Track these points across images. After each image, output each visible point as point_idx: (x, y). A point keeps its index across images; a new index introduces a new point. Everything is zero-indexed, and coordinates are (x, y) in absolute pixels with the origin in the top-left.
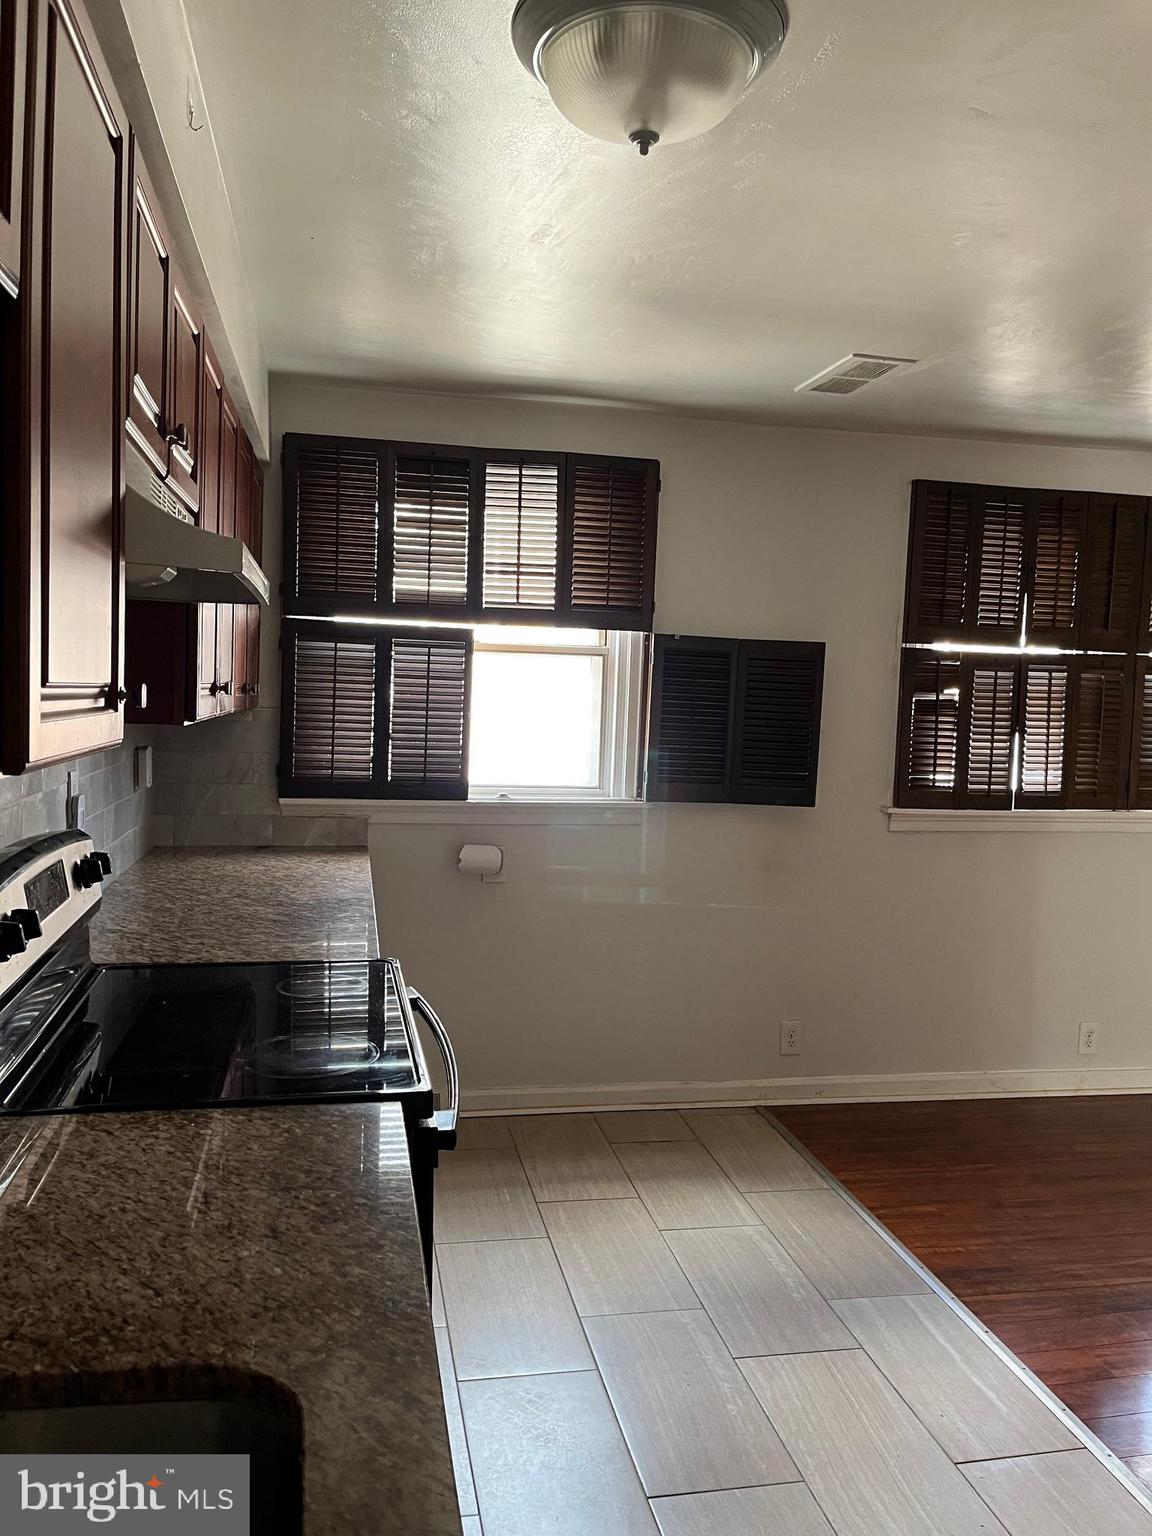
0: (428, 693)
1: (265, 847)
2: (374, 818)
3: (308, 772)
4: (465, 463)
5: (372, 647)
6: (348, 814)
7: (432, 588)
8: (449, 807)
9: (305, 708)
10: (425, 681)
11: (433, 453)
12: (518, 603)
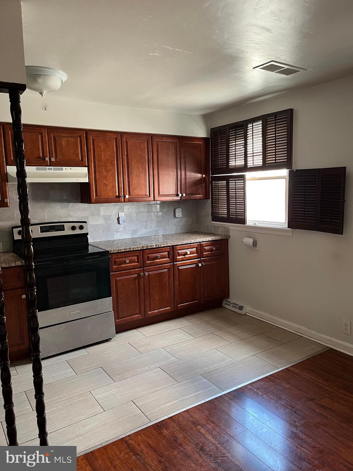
0: (236, 194)
1: (211, 233)
2: (230, 228)
3: (216, 215)
4: (242, 126)
5: (226, 182)
6: (226, 226)
7: (236, 164)
8: (242, 226)
9: (216, 199)
10: (235, 190)
11: (236, 125)
12: (253, 165)
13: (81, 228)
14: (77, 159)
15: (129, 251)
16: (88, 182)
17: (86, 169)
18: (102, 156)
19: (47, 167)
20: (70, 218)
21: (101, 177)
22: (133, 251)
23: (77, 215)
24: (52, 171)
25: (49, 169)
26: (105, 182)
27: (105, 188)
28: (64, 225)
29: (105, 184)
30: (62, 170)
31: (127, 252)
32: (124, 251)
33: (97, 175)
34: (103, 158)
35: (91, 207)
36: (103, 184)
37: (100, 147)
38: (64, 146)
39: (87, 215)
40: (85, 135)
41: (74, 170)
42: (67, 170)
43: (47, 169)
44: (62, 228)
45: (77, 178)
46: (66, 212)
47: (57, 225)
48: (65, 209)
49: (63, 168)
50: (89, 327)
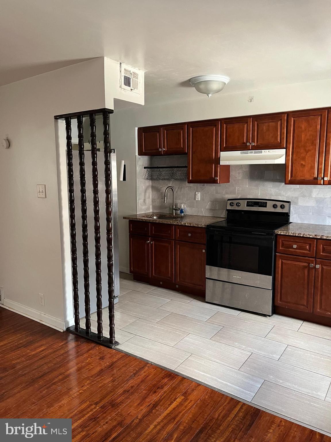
13: (282, 207)
14: (276, 141)
15: (298, 236)
16: (285, 163)
17: (284, 150)
18: (303, 136)
19: (249, 151)
20: (280, 197)
21: (299, 158)
22: (303, 237)
23: (288, 194)
24: (253, 154)
25: (250, 153)
26: (303, 163)
27: (301, 169)
28: (267, 202)
29: (302, 164)
30: (261, 152)
31: (295, 236)
32: (292, 235)
33: (294, 156)
34: (303, 139)
35: (302, 188)
36: (300, 165)
37: (301, 128)
38: (265, 131)
39: (297, 196)
40: (286, 118)
41: (272, 152)
42: (266, 153)
43: (249, 153)
44: (264, 205)
45: (266, 160)
46: (277, 191)
47: (261, 202)
48: (276, 188)
49: (263, 151)
50: (247, 295)
